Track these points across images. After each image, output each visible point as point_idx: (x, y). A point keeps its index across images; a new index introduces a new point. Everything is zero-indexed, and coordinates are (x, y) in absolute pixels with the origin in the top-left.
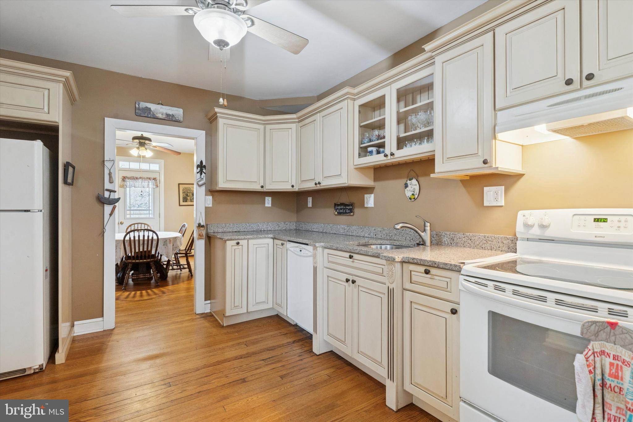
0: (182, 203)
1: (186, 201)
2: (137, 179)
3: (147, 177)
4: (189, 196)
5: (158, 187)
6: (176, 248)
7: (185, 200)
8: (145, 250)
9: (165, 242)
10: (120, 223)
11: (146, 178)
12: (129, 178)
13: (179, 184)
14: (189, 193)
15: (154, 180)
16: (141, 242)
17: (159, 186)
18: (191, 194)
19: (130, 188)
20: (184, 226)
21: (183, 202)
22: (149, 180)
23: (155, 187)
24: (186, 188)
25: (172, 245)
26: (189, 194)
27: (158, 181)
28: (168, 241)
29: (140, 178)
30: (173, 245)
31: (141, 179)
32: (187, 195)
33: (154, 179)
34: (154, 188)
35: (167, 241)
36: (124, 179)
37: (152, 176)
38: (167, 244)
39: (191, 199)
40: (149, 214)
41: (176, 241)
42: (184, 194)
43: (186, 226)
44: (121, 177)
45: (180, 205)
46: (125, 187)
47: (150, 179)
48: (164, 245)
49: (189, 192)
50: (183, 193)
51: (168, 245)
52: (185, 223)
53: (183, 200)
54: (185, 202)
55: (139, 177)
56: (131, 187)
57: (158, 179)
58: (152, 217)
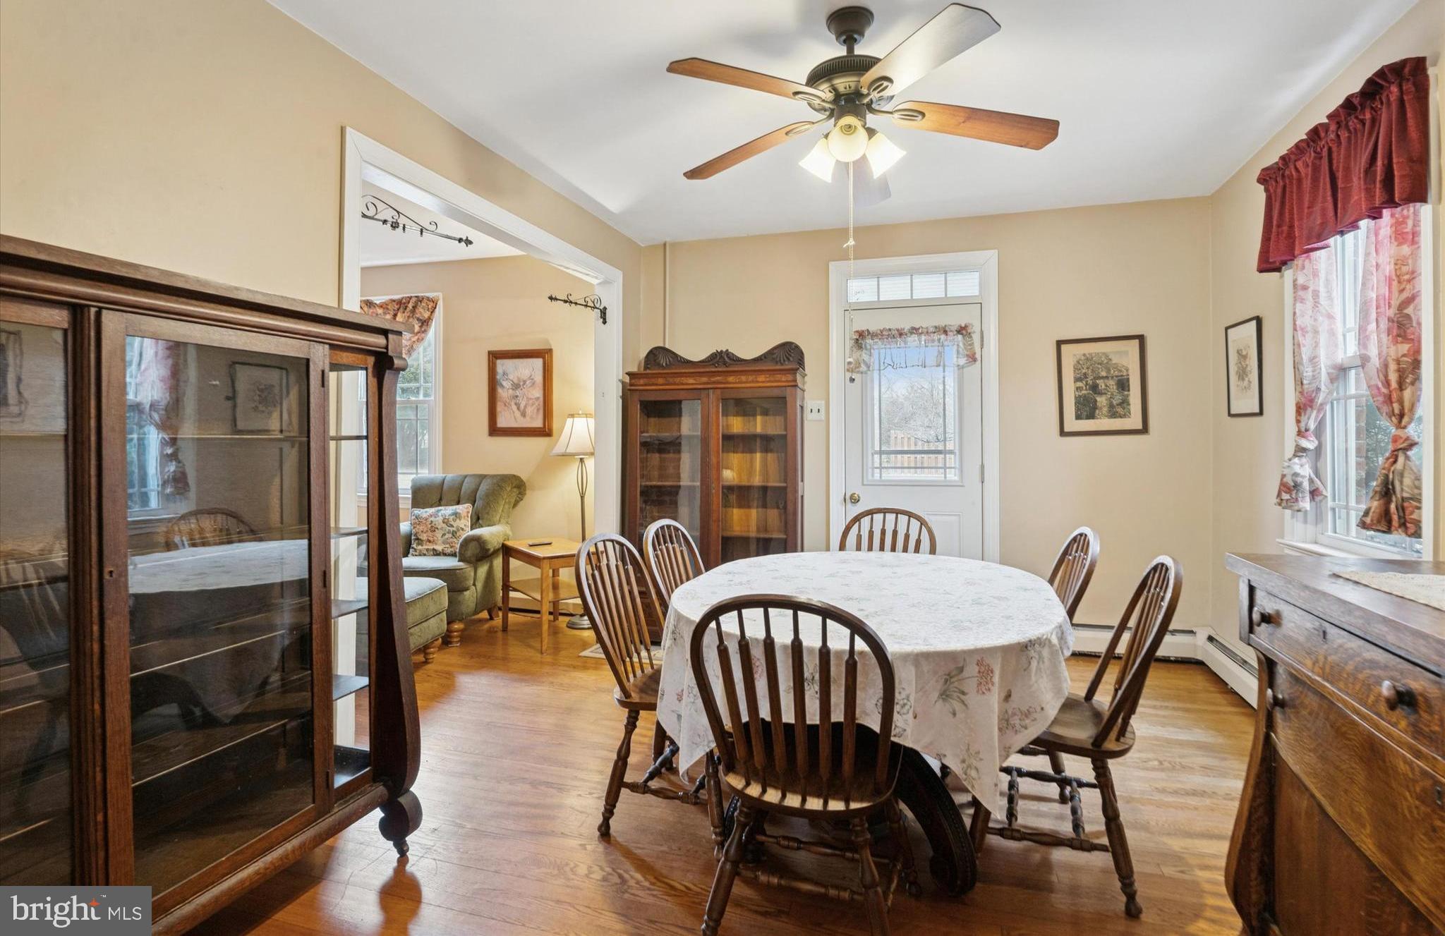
0: (1072, 424)
1: (1091, 416)
2: (901, 335)
3: (936, 327)
4: (1101, 394)
5: (975, 360)
6: (1027, 714)
7: (1086, 409)
8: (838, 716)
9: (949, 678)
10: (848, 497)
11: (931, 330)
12: (876, 335)
13: (1059, 343)
14: (1103, 378)
15: (960, 337)
16: (811, 667)
17: (978, 356)
18: (1112, 383)
19: (880, 370)
20: (1080, 542)
21: (1078, 417)
22: (943, 337)
23: (963, 361)
24: (1088, 358)
25: (994, 699)
26: (1102, 384)
27: (976, 338)
28: (972, 670)
29: (912, 333)
30: (1008, 697)
31: (915, 337)
32: (1095, 388)
33: (962, 330)
34: (963, 367)
35: (961, 670)
36: (860, 339)
37: (954, 319)
38: (963, 693)
39: (1111, 406)
40: (945, 468)
41: (1027, 669)
42: (1079, 384)
43: (1095, 547)
44: (850, 335)
45: (1063, 433)
46: (863, 368)
47: (945, 332)
48: (945, 695)
49: (1104, 374)
50: (1077, 380)
51: (973, 698)
52: (1085, 530)
53: (1077, 409)
54: (1088, 418)
55: (907, 327)
56: (882, 368)
57: (976, 328)
58: (956, 478)
